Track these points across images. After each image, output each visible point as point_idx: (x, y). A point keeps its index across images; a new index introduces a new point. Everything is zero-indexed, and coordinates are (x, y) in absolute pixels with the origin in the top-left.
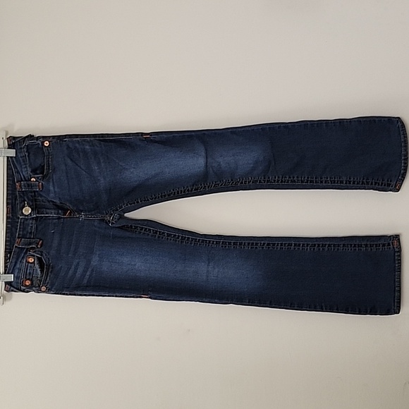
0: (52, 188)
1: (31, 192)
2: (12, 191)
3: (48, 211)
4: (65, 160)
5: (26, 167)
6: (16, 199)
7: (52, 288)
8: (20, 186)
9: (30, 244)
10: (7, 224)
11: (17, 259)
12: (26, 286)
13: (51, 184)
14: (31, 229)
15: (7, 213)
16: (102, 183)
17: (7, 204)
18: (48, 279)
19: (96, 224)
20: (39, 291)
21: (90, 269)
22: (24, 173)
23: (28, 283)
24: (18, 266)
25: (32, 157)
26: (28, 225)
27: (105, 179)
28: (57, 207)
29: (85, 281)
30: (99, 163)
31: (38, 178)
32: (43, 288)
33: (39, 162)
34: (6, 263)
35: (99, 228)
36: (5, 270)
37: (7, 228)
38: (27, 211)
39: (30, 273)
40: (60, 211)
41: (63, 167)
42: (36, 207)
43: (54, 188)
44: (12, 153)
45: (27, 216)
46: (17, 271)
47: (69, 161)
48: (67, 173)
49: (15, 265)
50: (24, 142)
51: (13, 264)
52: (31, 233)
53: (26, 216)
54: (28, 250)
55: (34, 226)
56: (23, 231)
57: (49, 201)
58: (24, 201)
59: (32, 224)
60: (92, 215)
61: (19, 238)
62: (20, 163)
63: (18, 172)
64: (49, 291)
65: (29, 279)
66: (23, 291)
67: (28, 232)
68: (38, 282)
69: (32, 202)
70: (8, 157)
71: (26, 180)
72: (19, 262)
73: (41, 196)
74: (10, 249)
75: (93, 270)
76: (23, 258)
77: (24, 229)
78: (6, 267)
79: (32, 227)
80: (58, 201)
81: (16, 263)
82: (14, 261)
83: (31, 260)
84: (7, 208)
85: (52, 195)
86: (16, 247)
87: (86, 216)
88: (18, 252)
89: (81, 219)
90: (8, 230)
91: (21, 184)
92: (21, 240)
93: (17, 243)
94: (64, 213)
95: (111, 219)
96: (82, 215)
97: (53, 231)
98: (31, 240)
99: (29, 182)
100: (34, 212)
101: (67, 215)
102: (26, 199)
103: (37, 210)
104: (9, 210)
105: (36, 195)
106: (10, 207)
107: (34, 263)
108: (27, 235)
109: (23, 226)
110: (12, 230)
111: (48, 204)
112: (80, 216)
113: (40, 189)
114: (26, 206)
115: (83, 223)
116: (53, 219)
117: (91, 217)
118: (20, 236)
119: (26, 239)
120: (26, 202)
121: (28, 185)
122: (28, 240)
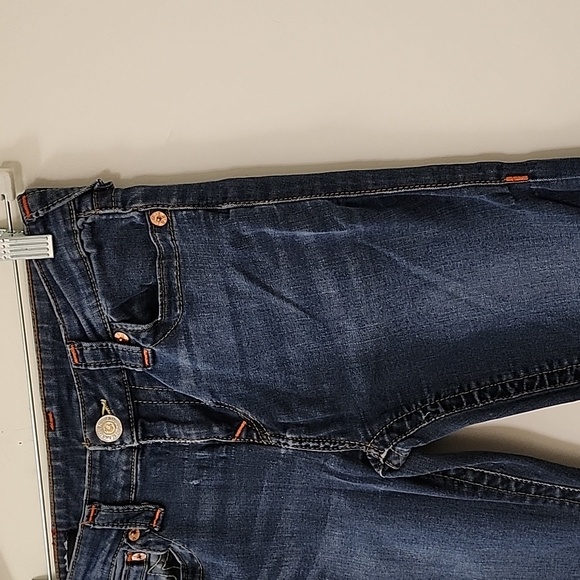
0: (184, 362)
2: (55, 362)
4: (225, 275)
5: (94, 294)
6: (70, 387)
8: (81, 355)
10: (50, 460)
13: (183, 352)
15: (48, 429)
16: (354, 336)
17: (46, 402)
22: (88, 314)
25: (112, 261)
27: (361, 327)
28: (208, 418)
30: (342, 277)
31: (137, 334)
33: (135, 277)
38: (110, 429)
40: (216, 429)
41: (222, 300)
42: (137, 416)
43: (192, 358)
44: (43, 247)
45: (111, 444)
47: (240, 282)
48: (234, 316)
50: (78, 211)
52: (127, 488)
53: (107, 444)
54: (123, 533)
55: (136, 469)
56: (101, 484)
57: (177, 398)
58: (97, 398)
59: (127, 463)
61: (90, 502)
62: (73, 281)
63: (68, 310)
67: (116, 485)
69: (123, 399)
70: (29, 262)
71: (99, 339)
77: (105, 476)
79: (129, 472)
80: (207, 401)
83: (138, 558)
84: (46, 414)
86: (84, 526)
87: (301, 442)
88: (93, 539)
89: (283, 451)
90: (57, 474)
91: (81, 350)
92: (100, 507)
93: (88, 517)
94: (228, 431)
95: (383, 456)
96: (288, 439)
97: (195, 482)
98: (129, 509)
99: (107, 345)
100: (132, 433)
101: (237, 435)
102: (103, 392)
103: (143, 425)
104: (51, 420)
105: (133, 380)
106: (55, 411)
107: (149, 563)
108: (115, 494)
109: (101, 468)
110: (68, 475)
111: (176, 408)
112: (279, 442)
113: (145, 366)
114: (106, 413)
115: (289, 459)
116: (195, 447)
117: (315, 447)
118: (96, 497)
119: (115, 508)
120: (103, 402)
121: (107, 354)
122: (121, 508)
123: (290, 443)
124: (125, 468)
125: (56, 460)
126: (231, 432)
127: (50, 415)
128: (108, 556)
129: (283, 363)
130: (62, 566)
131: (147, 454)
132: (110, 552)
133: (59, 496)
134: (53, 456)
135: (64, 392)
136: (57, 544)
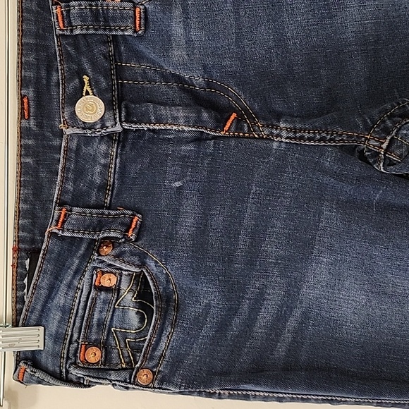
0: (177, 29)
1: (105, 43)
2: (37, 36)
3: (164, 111)
6: (50, 69)
7: (173, 373)
8: (67, 17)
9: (100, 226)
10: (20, 156)
11: (57, 277)
12: (87, 366)
13: (177, 12)
14: (104, 175)
15: (22, 116)
17: (23, 83)
18: (163, 345)
19: (327, 162)
20: (130, 382)
21: (297, 312)
23: (94, 355)
24: (60, 299)
26: (94, 159)
28: (196, 99)
29: (281, 350)
32: (144, 377)
34: (18, 287)
35: (338, 176)
36: (18, 313)
37: (23, 169)
38: (90, 108)
39: (101, 324)
40: (205, 115)
42: (121, 99)
43: (187, 27)
45: (91, 127)
46: (55, 316)
49: (49, 297)
51: (44, 292)
52: (103, 188)
53: (86, 126)
54: (94, 247)
55: (115, 164)
56: (75, 181)
57: (166, 78)
58: (80, 73)
59: (106, 155)
60: (314, 130)
61: (61, 204)
64: (162, 382)
65: (96, 343)
66: (78, 383)
67: (92, 183)
68: (128, 352)
69: (107, 76)
72: (63, 288)
73: (140, 57)
74: (33, 241)
75: (306, 316)
76: (79, 272)
77: (80, 173)
78: (19, 300)
79: (106, 166)
80: (197, 79)
81: (52, 289)
82: (45, 283)
83: (109, 281)
84: (22, 97)
85: (178, 54)
86: (53, 234)
87: (295, 133)
88: (59, 254)
89: (275, 145)
90: (26, 173)
91: (68, 12)
92: (71, 211)
93: (57, 221)
94: (217, 121)
95: (384, 146)
96: (281, 129)
97: (178, 184)
98: (103, 214)
99: (97, 5)
100: (115, 114)
101: (226, 128)
102: (87, 66)
103: (126, 107)
104: (26, 106)
105: (120, 54)
106: (31, 94)
107: (119, 290)
108: (89, 196)
109: (76, 162)
110: (37, 176)
111: (164, 88)
112: (272, 133)
113: (135, 31)
114: (87, 93)
115: (282, 156)
116: (180, 141)
117: (310, 139)
118: (68, 198)
119: (88, 211)
120: (86, 79)
121: (96, 16)
122: (94, 211)
123: (284, 134)
124: (103, 161)
125: (27, 155)
126: (220, 124)
127: (25, 100)
128: (74, 277)
129: (280, 39)
130: (20, 293)
131: (128, 148)
132: (77, 272)
133: (25, 201)
134: (24, 151)
135: (43, 73)
136: (18, 265)
